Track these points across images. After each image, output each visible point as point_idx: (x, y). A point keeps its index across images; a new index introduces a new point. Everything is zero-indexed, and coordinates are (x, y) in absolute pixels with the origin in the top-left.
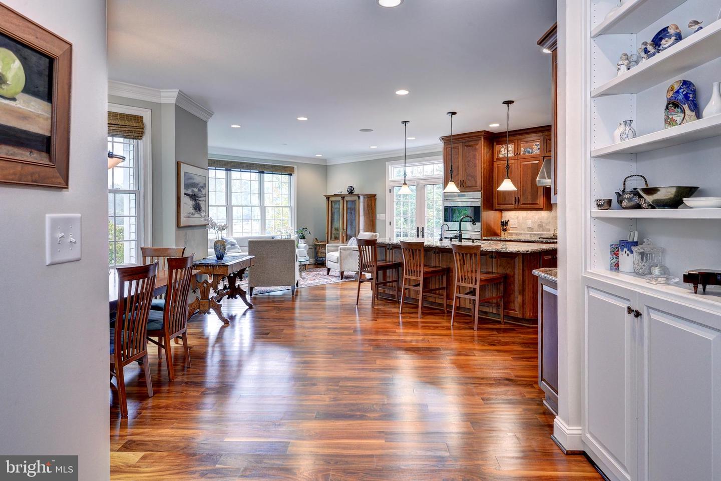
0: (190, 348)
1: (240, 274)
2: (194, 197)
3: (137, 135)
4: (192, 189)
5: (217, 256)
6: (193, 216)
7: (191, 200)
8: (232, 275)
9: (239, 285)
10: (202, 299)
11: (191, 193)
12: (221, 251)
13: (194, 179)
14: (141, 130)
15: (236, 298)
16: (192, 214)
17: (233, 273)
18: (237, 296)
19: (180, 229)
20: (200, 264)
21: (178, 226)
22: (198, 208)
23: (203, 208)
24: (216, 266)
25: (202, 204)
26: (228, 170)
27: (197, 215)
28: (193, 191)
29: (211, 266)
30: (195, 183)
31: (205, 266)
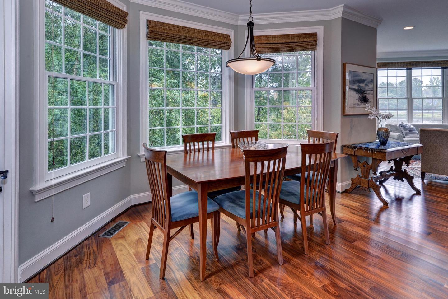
0: (341, 221)
1: (407, 160)
2: (360, 91)
3: (313, 47)
4: (358, 84)
5: (380, 141)
6: (359, 107)
7: (356, 94)
8: (398, 159)
9: (405, 170)
10: (362, 177)
11: (357, 88)
12: (383, 137)
13: (360, 76)
14: (315, 43)
15: (403, 181)
16: (358, 105)
17: (400, 158)
18: (404, 179)
19: (345, 117)
20: (360, 147)
21: (343, 114)
22: (364, 100)
23: (370, 100)
24: (375, 151)
25: (369, 97)
26: (409, 69)
27: (362, 106)
28: (359, 86)
29: (369, 150)
30: (361, 79)
31: (364, 149)
